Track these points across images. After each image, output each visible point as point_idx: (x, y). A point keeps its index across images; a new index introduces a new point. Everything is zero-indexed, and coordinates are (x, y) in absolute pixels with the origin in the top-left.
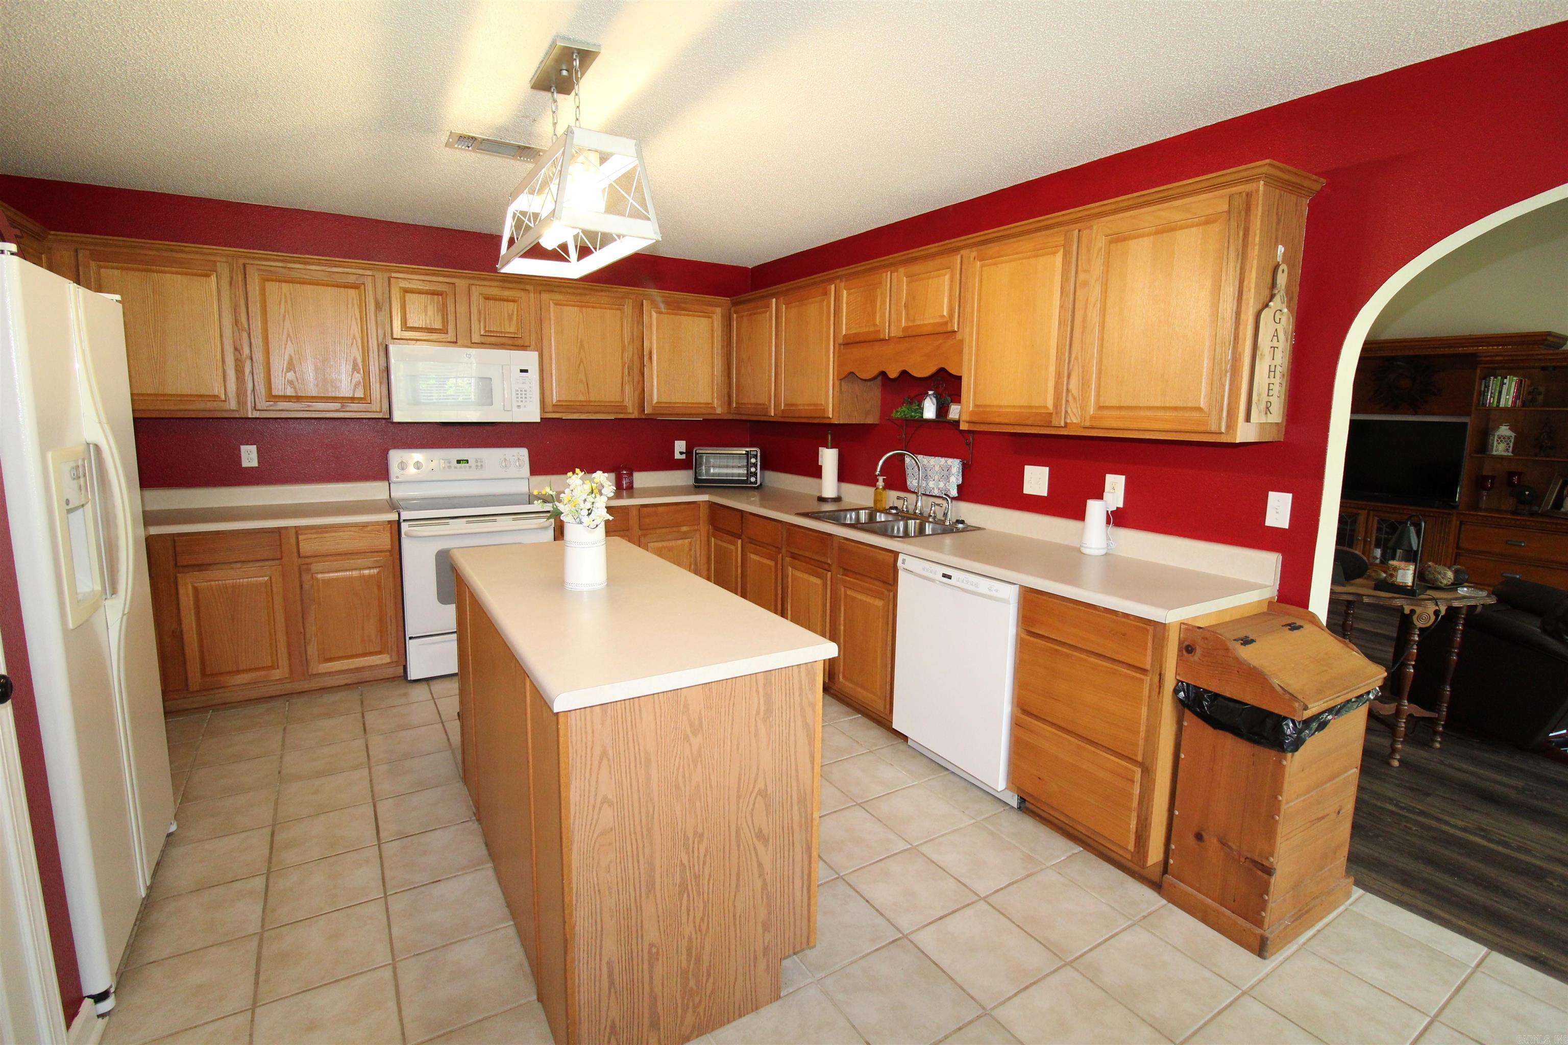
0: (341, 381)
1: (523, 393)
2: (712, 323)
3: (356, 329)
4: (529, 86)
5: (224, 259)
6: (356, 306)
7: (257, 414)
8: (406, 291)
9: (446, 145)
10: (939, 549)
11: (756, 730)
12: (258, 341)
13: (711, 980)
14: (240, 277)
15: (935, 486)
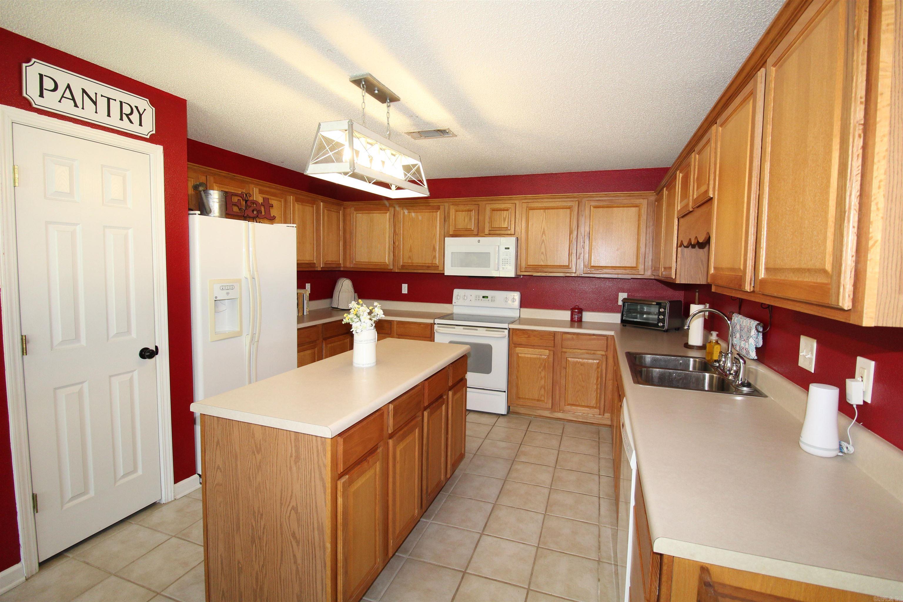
1: (506, 260)
2: (640, 211)
4: (380, 103)
8: (457, 211)
9: (413, 138)
11: (291, 468)
14: (397, 211)
15: (743, 346)
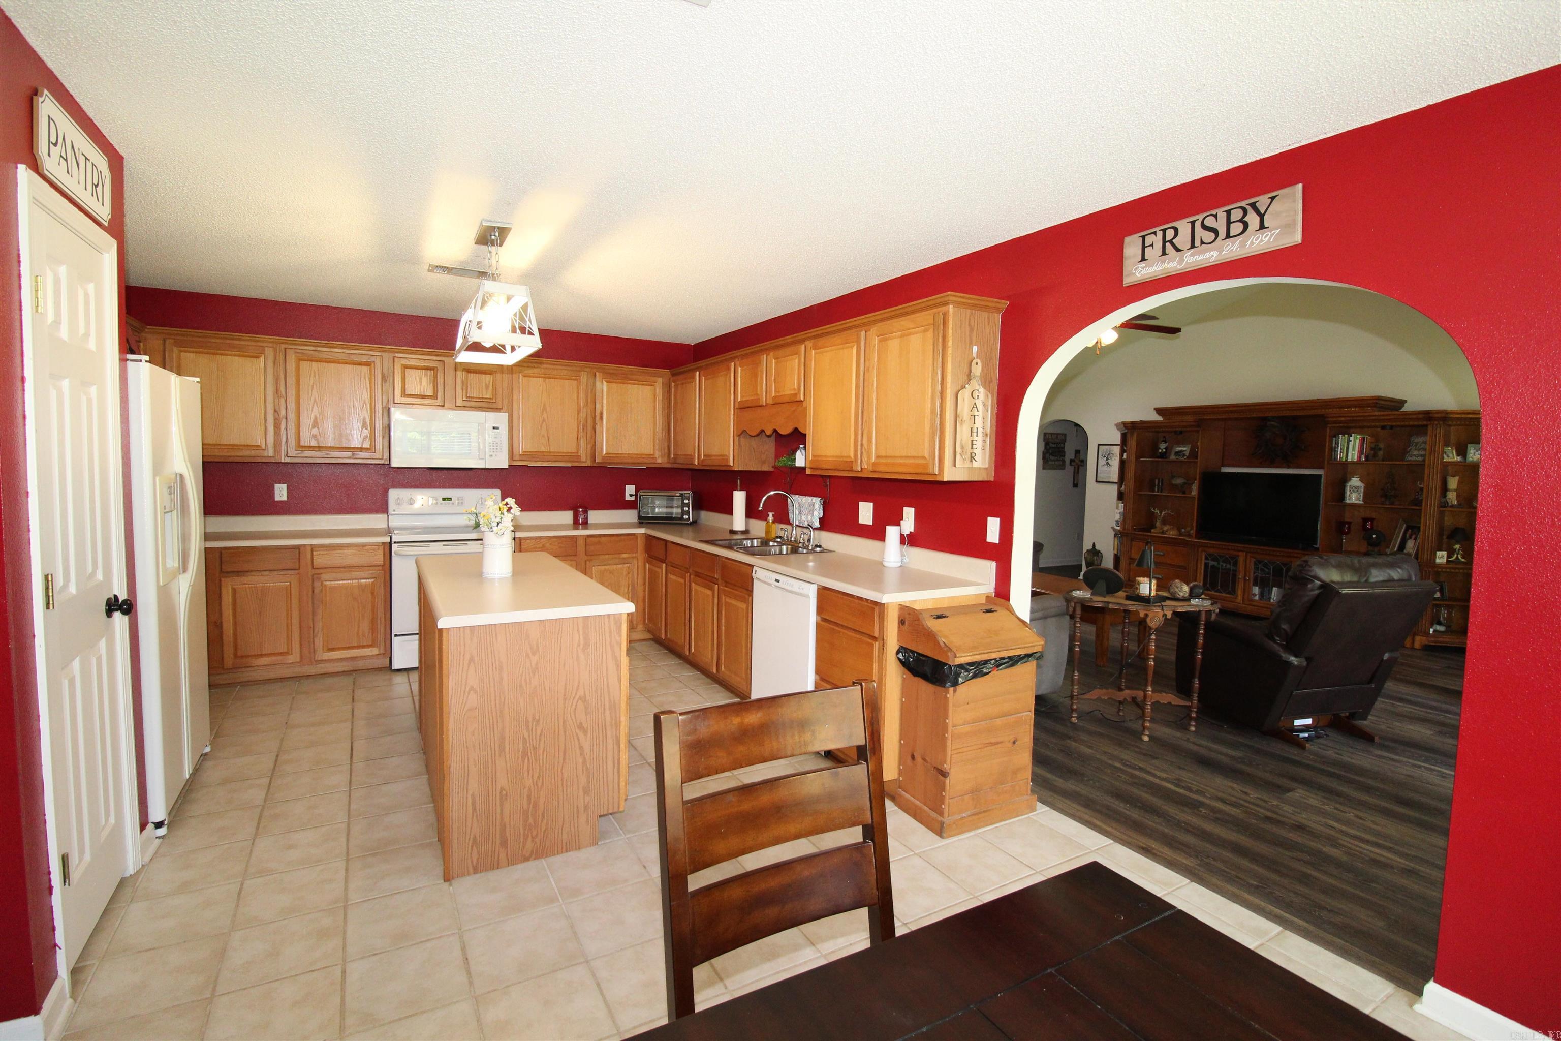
0: (353, 435)
1: (495, 445)
2: (655, 390)
3: (366, 396)
4: (473, 242)
5: (271, 345)
6: (367, 379)
7: (288, 460)
8: (406, 367)
9: (429, 271)
10: (805, 569)
12: (292, 405)
13: (545, 822)
14: (282, 357)
15: (805, 519)
